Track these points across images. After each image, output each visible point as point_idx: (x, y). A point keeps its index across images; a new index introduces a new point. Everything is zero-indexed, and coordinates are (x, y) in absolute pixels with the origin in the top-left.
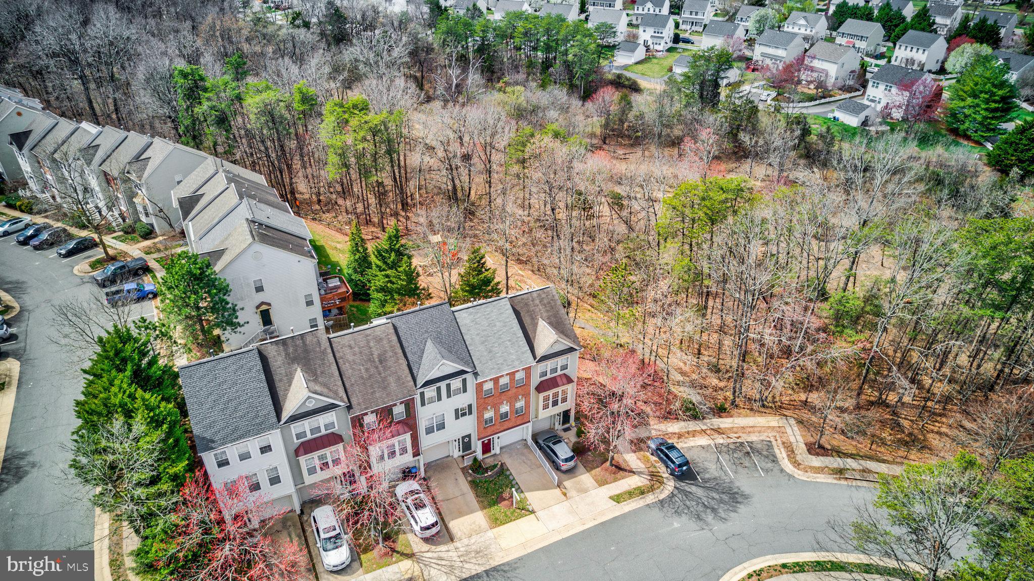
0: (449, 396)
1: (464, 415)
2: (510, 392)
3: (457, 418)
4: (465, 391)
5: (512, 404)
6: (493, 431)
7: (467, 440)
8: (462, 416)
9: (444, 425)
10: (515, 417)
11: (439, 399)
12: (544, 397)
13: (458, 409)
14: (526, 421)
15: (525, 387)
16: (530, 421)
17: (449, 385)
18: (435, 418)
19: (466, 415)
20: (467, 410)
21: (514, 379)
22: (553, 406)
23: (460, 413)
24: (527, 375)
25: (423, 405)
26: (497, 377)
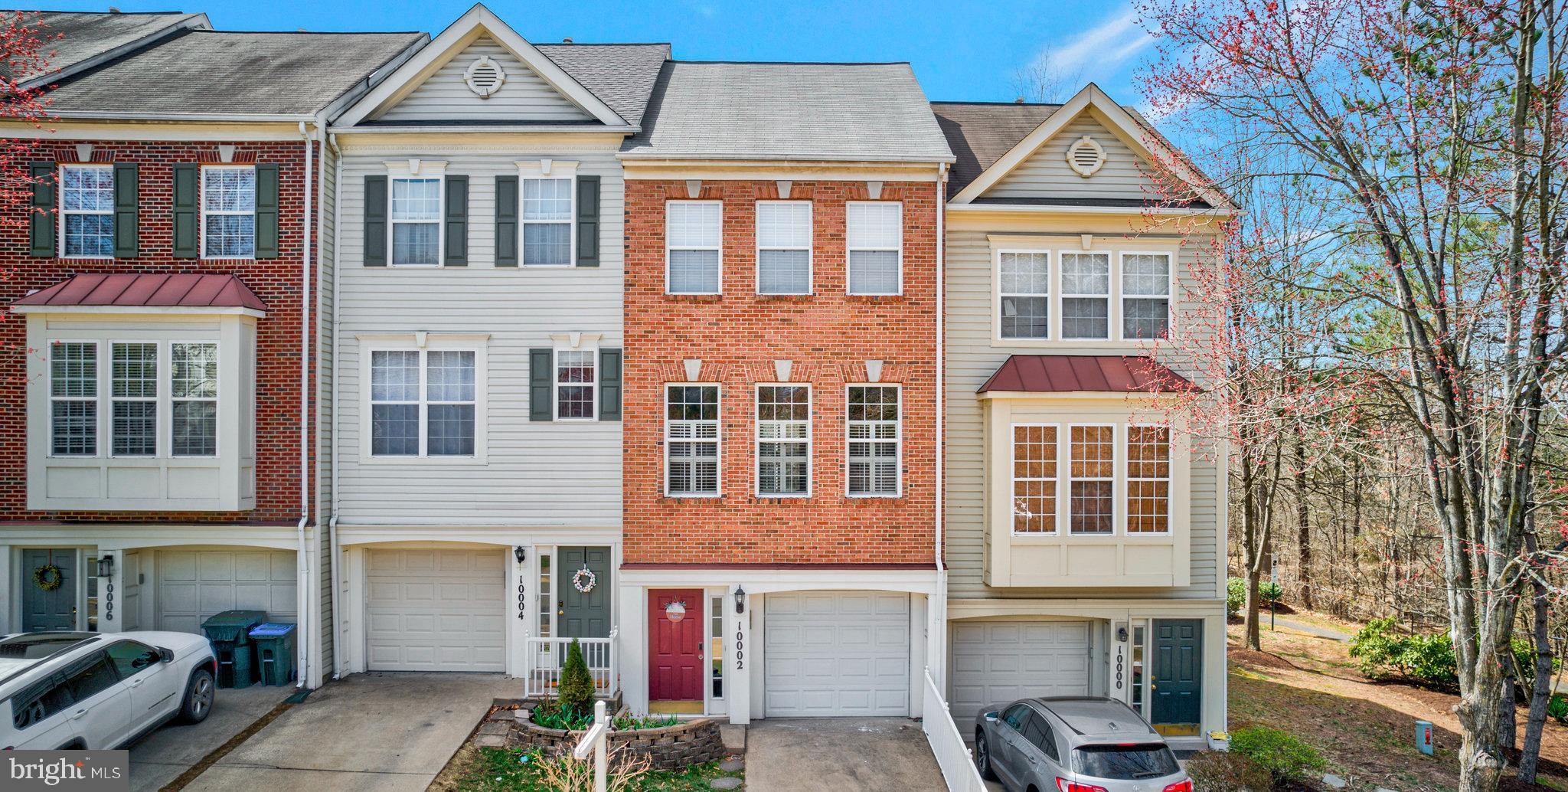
0: (505, 256)
1: (576, 405)
2: (813, 315)
3: (539, 412)
4: (589, 256)
5: (826, 399)
6: (714, 546)
7: (584, 580)
8: (563, 412)
9: (469, 429)
10: (846, 502)
11: (457, 255)
12: (1020, 432)
13: (548, 353)
14: (911, 558)
15: (901, 312)
16: (933, 566)
17: (507, 188)
18: (423, 358)
19: (589, 413)
20: (595, 385)
21: (839, 237)
22: (1076, 527)
23: (556, 384)
24: (917, 237)
25: (374, 255)
26: (742, 186)
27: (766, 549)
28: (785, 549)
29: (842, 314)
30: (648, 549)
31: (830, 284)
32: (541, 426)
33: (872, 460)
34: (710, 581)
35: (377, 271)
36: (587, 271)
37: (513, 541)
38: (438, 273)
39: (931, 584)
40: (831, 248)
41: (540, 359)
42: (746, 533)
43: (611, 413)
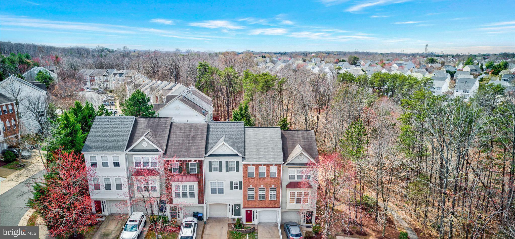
0: (227, 170)
2: (266, 180)
3: (232, 188)
4: (238, 170)
5: (267, 189)
6: (254, 206)
7: (237, 208)
8: (235, 189)
9: (223, 190)
10: (269, 201)
11: (221, 170)
12: (291, 193)
13: (233, 182)
14: (277, 207)
15: (276, 179)
16: (279, 208)
17: (227, 162)
18: (217, 183)
19: (238, 189)
20: (238, 185)
21: (269, 171)
22: (297, 203)
23: (234, 185)
24: (279, 171)
25: (210, 170)
26: (257, 165)
27: (260, 206)
28: (262, 206)
29: (269, 180)
30: (246, 206)
31: (268, 176)
32: (232, 190)
33: (273, 195)
34: (253, 209)
35: (211, 172)
36: (237, 172)
37: (229, 204)
38: (218, 173)
39: (279, 210)
40: (268, 172)
41: (232, 183)
42: (257, 204)
43: (241, 189)
